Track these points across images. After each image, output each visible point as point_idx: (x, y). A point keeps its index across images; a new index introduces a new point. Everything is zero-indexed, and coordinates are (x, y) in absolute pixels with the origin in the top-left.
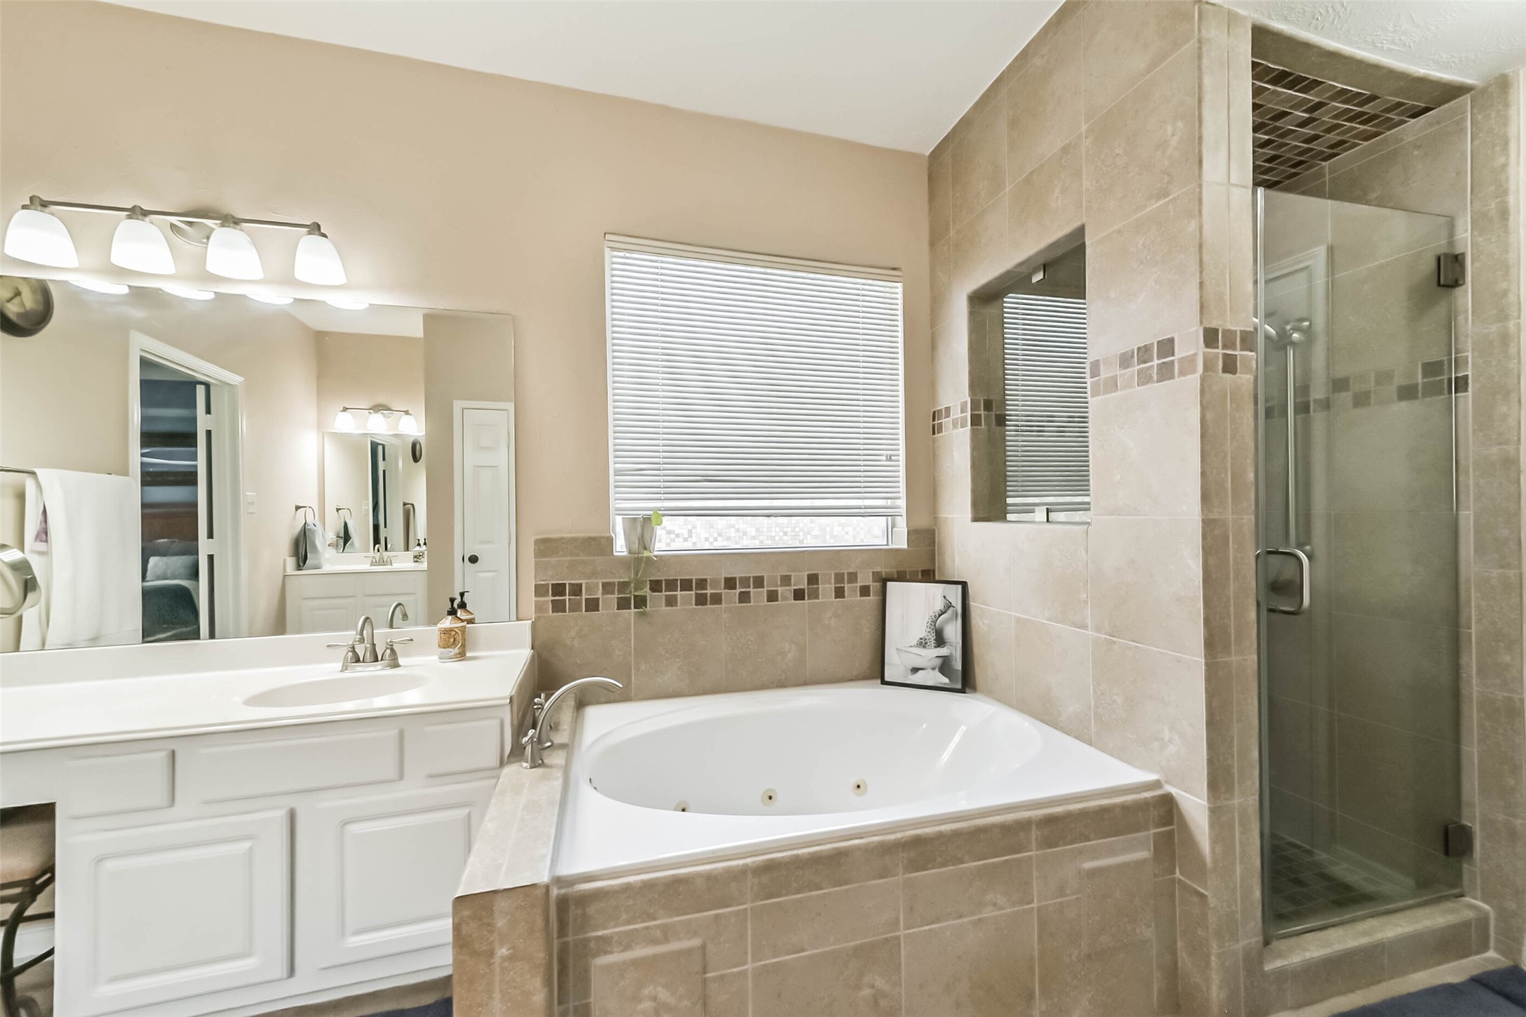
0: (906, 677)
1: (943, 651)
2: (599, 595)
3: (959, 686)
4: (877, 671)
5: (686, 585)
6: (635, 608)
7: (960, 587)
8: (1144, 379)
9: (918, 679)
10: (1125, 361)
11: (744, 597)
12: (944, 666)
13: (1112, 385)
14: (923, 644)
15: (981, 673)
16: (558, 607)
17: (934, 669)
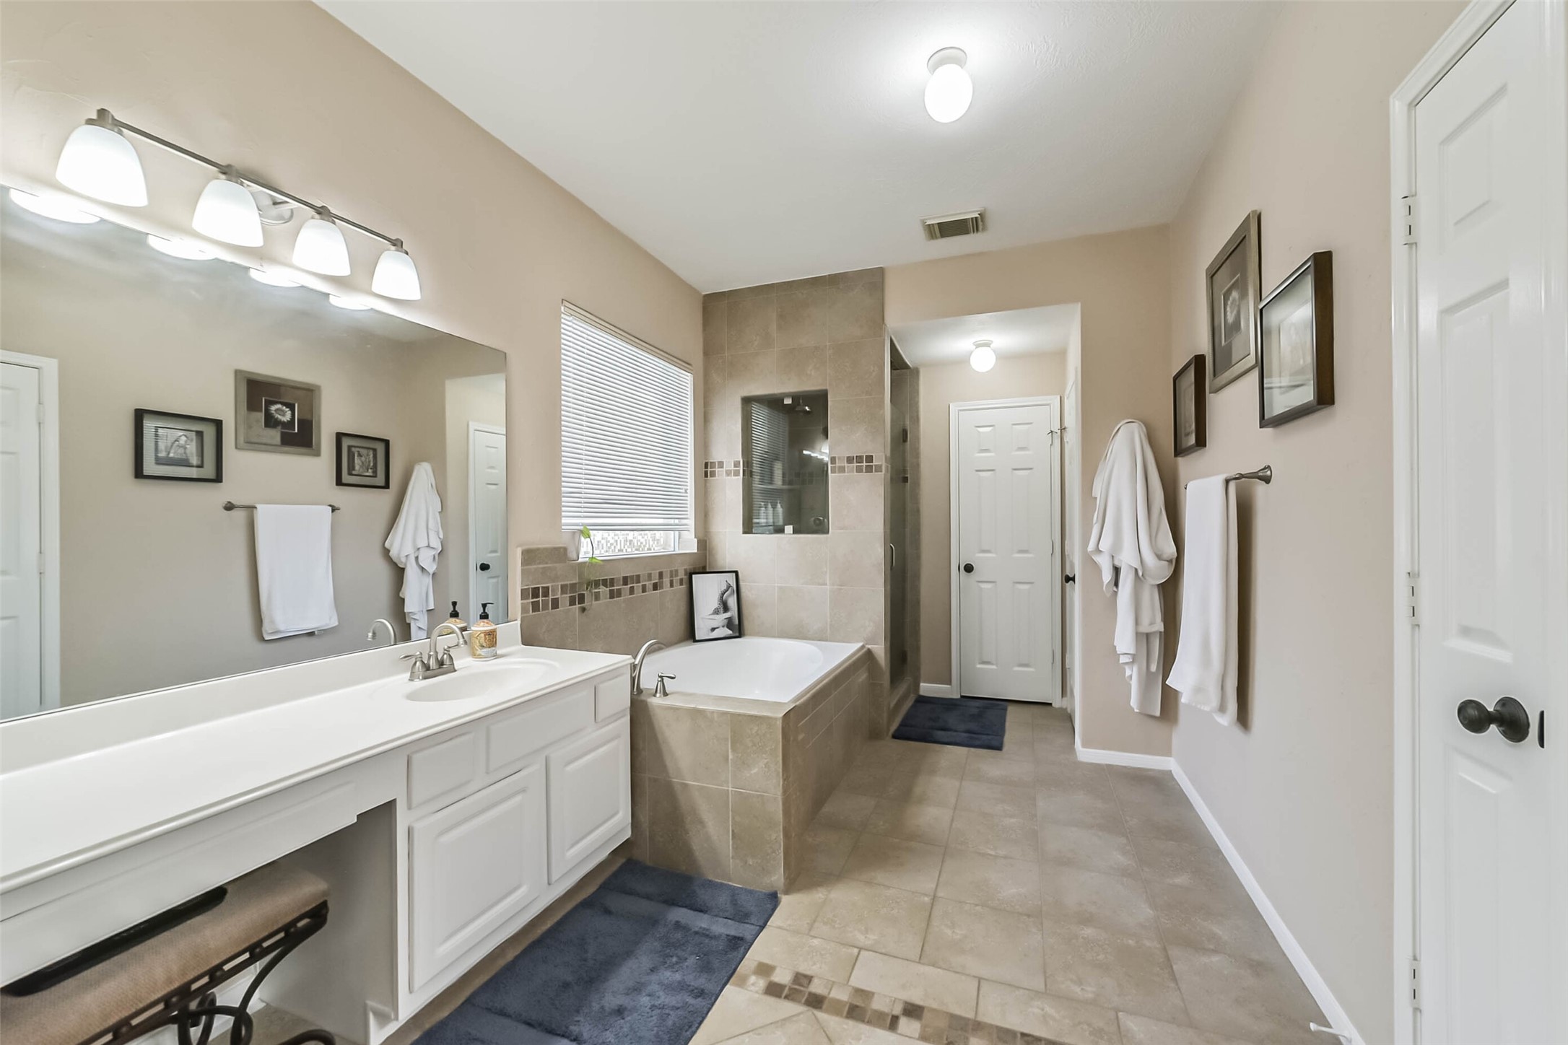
0: (708, 635)
1: (728, 615)
2: (558, 596)
3: (737, 634)
4: (690, 635)
5: (605, 583)
6: (579, 604)
7: (734, 574)
8: (859, 470)
9: (715, 635)
10: (850, 460)
11: (632, 591)
12: (729, 624)
13: (842, 470)
14: (716, 612)
15: (747, 624)
16: (535, 607)
17: (723, 627)
